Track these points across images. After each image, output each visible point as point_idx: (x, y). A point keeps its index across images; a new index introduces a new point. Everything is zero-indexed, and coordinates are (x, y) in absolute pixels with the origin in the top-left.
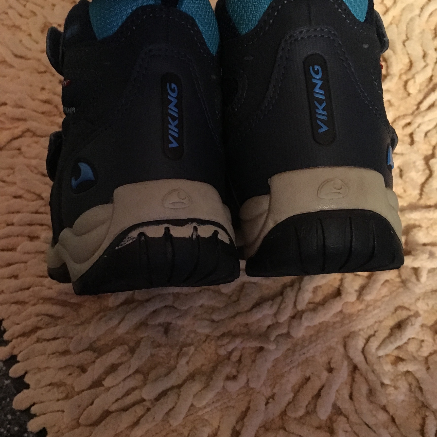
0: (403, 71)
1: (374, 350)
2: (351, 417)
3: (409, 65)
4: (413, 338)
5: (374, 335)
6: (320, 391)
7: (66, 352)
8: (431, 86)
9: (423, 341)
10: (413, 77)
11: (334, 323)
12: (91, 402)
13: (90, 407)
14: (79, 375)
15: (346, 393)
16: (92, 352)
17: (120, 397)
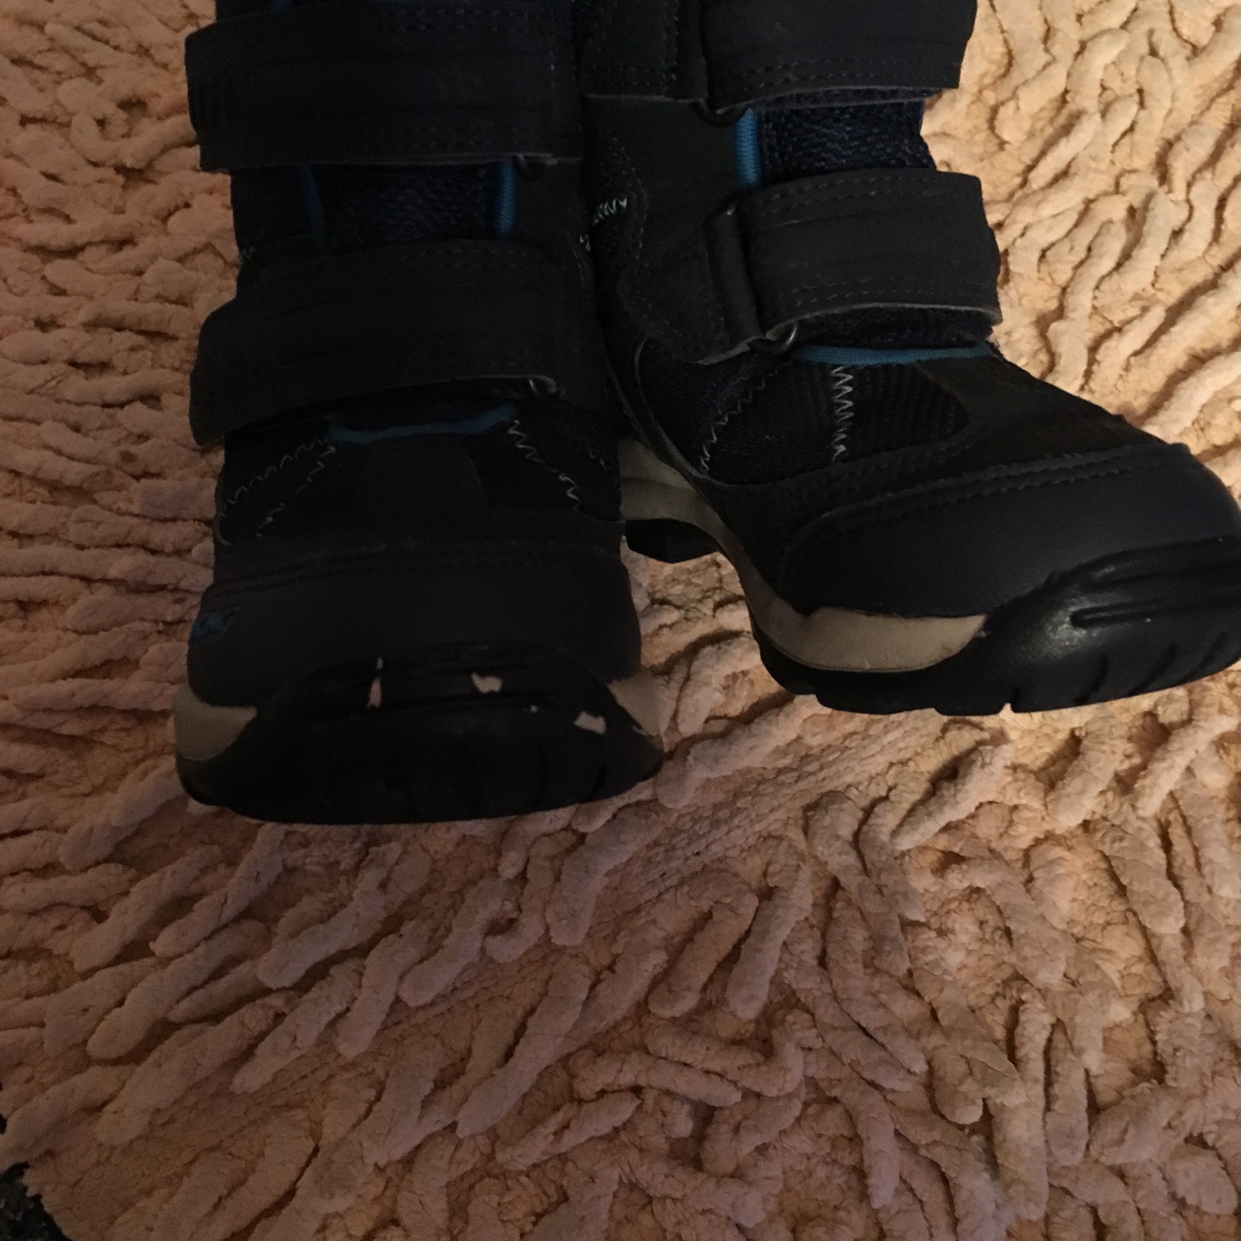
0: (988, 80)
1: (884, 837)
2: (820, 1012)
3: (1005, 61)
4: (990, 803)
5: (886, 798)
6: (737, 948)
7: (49, 869)
8: (1061, 120)
9: (1015, 808)
10: (1014, 96)
11: (780, 771)
12: (118, 998)
13: (116, 1011)
14: (87, 928)
15: (808, 950)
16: (120, 867)
17: (199, 983)
